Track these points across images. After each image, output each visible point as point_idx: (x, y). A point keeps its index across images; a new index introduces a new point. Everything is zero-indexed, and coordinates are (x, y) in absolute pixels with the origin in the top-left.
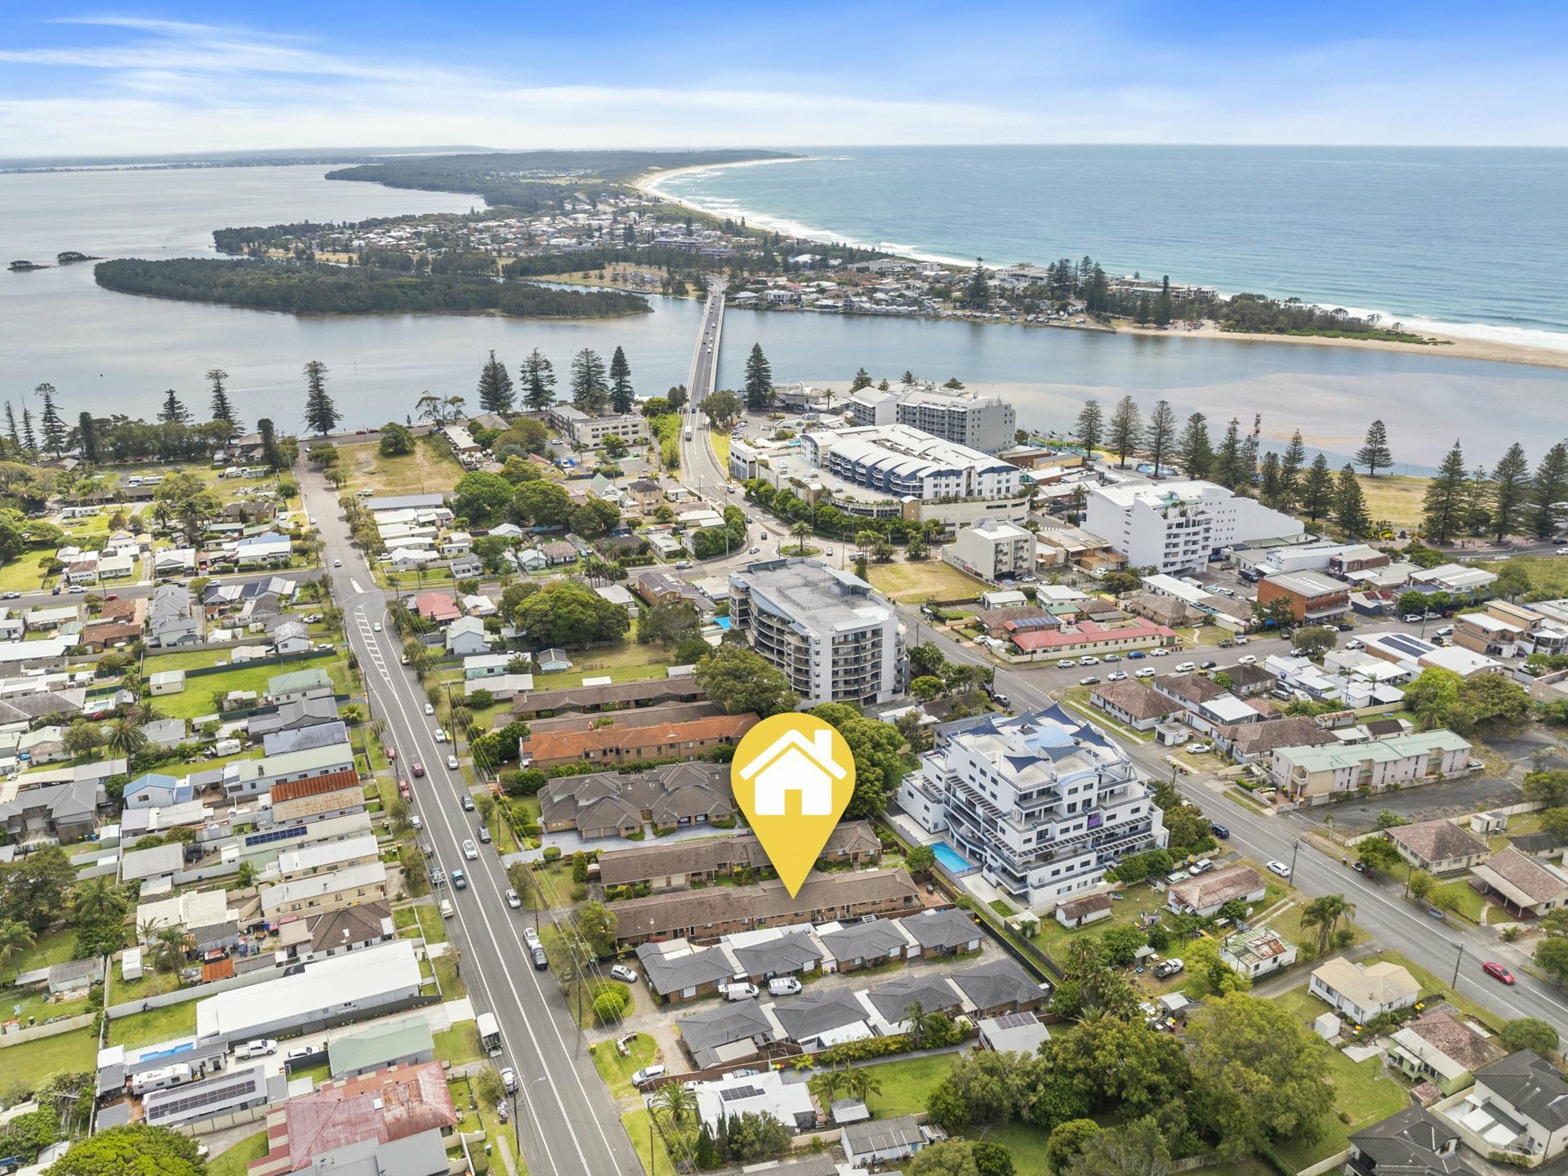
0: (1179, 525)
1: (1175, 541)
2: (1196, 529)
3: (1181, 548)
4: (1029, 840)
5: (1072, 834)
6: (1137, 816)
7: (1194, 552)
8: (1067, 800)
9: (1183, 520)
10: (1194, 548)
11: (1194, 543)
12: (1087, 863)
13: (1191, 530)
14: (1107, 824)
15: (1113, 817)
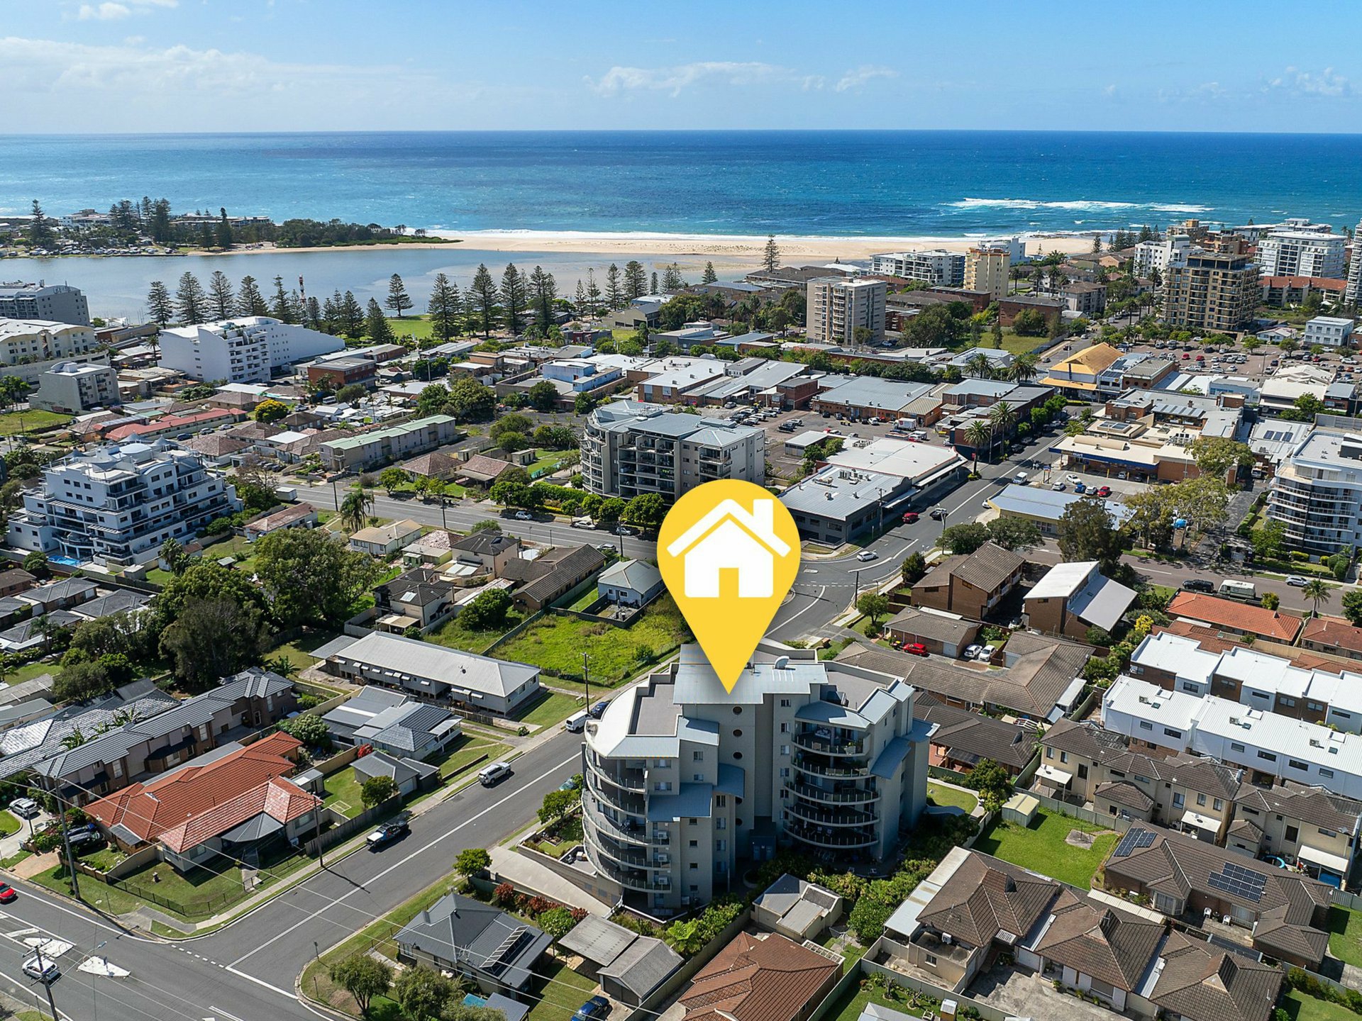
0: (239, 344)
1: (238, 357)
2: (253, 346)
3: (245, 363)
4: (125, 519)
5: (161, 511)
6: (213, 492)
7: (256, 366)
8: (153, 486)
9: (241, 339)
10: (256, 362)
11: (255, 358)
12: (179, 530)
13: (250, 347)
14: (189, 501)
15: (195, 494)
